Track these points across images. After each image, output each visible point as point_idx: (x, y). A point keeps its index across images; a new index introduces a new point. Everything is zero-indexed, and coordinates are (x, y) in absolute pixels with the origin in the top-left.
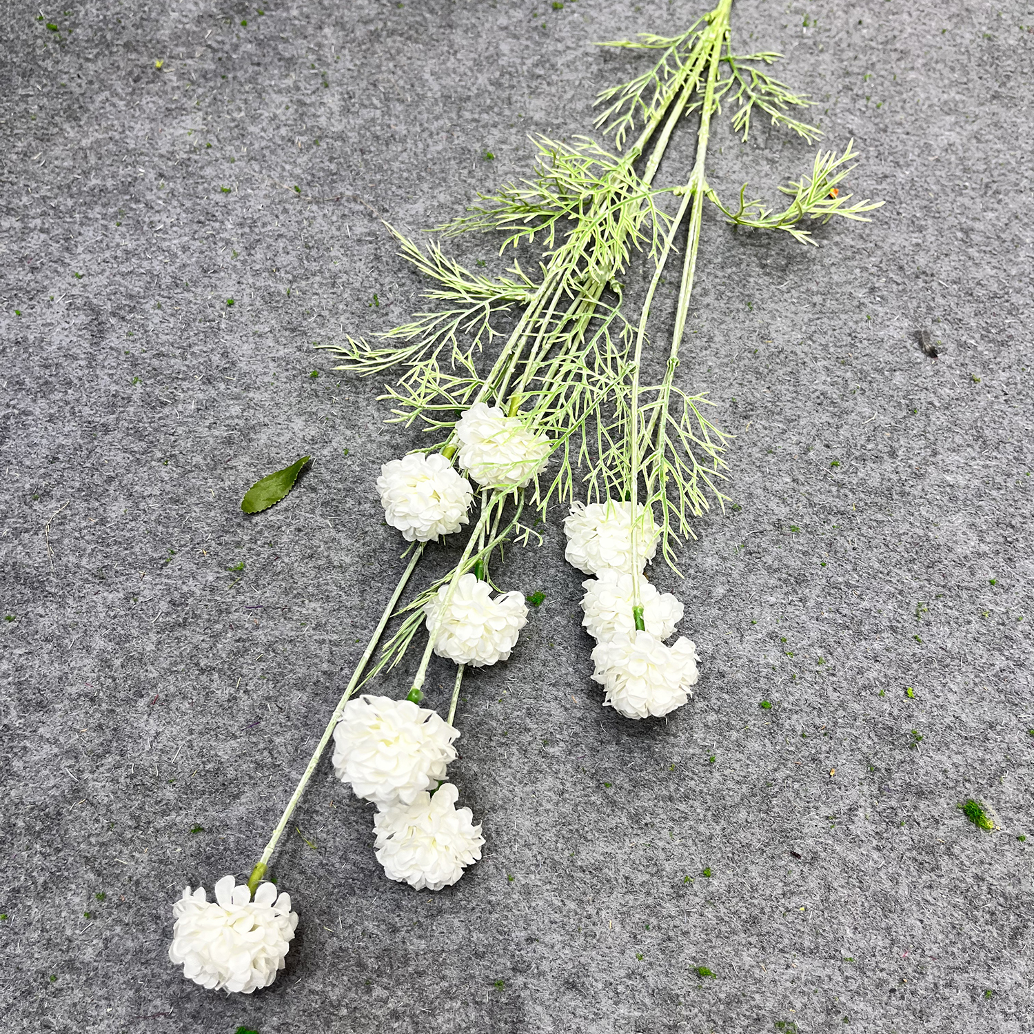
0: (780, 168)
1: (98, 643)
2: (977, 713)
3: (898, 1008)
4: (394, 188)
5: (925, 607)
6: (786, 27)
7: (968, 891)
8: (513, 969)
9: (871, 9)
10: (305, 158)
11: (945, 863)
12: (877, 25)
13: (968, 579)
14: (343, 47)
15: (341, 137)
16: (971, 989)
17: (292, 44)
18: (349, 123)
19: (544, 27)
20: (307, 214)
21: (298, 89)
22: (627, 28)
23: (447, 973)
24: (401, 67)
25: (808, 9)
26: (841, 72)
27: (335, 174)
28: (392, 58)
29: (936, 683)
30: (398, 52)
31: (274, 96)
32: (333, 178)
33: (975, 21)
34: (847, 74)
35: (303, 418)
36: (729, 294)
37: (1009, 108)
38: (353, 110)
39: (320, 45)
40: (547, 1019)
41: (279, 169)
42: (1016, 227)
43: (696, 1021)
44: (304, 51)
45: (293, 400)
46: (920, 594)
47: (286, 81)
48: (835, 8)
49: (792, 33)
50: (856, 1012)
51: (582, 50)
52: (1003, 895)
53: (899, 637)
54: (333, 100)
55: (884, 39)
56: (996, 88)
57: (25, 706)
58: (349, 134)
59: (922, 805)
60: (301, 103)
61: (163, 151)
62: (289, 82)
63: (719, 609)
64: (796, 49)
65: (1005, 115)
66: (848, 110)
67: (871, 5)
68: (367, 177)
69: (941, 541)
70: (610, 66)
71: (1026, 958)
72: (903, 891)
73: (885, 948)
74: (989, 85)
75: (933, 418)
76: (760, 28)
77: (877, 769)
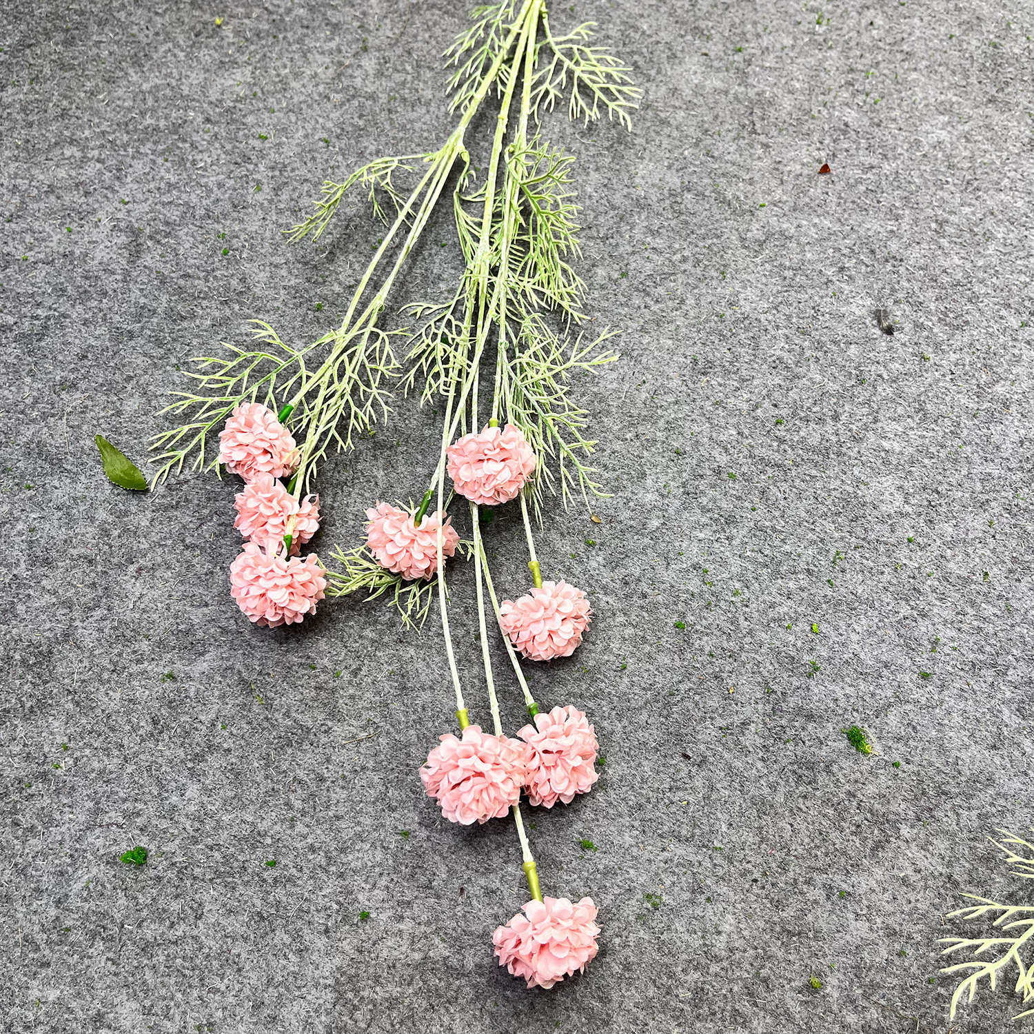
0: (773, 153)
1: (102, 515)
2: (875, 653)
3: (758, 896)
4: (413, 146)
5: (843, 555)
6: (799, 23)
7: (839, 804)
8: (420, 823)
9: (883, 12)
10: (338, 114)
11: (822, 778)
12: (887, 27)
13: (887, 534)
14: (386, 17)
15: (372, 97)
16: (829, 889)
17: (339, 11)
18: (381, 85)
19: (572, 10)
20: (332, 163)
21: (340, 51)
22: (649, 16)
23: (362, 819)
24: (436, 38)
25: (824, 8)
26: (846, 68)
27: (363, 129)
28: (429, 29)
29: (841, 623)
30: (435, 24)
31: (317, 56)
32: (360, 132)
33: (984, 29)
34: (852, 70)
35: (304, 340)
36: (706, 263)
37: (1003, 112)
38: (386, 73)
39: (364, 14)
40: (443, 868)
41: (313, 122)
42: (989, 223)
43: (574, 884)
44: (350, 19)
45: (297, 324)
46: (841, 544)
47: (330, 44)
48: (850, 9)
49: (805, 29)
50: (719, 895)
51: (604, 33)
52: (871, 811)
53: (814, 579)
54: (369, 63)
55: (892, 41)
56: (994, 93)
57: (33, 561)
58: (380, 95)
59: (810, 727)
60: (340, 64)
61: (213, 99)
62: (333, 45)
63: (652, 539)
64: (806, 44)
65: (997, 118)
66: (847, 104)
67: (886, 8)
68: (390, 134)
69: (868, 499)
70: (628, 50)
71: (884, 869)
72: (779, 798)
73: (755, 844)
74: (988, 89)
75: (880, 389)
76: (774, 23)
77: (774, 692)
